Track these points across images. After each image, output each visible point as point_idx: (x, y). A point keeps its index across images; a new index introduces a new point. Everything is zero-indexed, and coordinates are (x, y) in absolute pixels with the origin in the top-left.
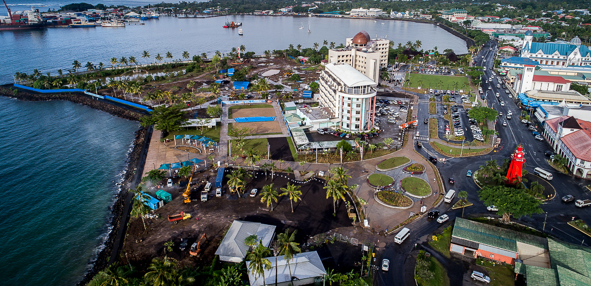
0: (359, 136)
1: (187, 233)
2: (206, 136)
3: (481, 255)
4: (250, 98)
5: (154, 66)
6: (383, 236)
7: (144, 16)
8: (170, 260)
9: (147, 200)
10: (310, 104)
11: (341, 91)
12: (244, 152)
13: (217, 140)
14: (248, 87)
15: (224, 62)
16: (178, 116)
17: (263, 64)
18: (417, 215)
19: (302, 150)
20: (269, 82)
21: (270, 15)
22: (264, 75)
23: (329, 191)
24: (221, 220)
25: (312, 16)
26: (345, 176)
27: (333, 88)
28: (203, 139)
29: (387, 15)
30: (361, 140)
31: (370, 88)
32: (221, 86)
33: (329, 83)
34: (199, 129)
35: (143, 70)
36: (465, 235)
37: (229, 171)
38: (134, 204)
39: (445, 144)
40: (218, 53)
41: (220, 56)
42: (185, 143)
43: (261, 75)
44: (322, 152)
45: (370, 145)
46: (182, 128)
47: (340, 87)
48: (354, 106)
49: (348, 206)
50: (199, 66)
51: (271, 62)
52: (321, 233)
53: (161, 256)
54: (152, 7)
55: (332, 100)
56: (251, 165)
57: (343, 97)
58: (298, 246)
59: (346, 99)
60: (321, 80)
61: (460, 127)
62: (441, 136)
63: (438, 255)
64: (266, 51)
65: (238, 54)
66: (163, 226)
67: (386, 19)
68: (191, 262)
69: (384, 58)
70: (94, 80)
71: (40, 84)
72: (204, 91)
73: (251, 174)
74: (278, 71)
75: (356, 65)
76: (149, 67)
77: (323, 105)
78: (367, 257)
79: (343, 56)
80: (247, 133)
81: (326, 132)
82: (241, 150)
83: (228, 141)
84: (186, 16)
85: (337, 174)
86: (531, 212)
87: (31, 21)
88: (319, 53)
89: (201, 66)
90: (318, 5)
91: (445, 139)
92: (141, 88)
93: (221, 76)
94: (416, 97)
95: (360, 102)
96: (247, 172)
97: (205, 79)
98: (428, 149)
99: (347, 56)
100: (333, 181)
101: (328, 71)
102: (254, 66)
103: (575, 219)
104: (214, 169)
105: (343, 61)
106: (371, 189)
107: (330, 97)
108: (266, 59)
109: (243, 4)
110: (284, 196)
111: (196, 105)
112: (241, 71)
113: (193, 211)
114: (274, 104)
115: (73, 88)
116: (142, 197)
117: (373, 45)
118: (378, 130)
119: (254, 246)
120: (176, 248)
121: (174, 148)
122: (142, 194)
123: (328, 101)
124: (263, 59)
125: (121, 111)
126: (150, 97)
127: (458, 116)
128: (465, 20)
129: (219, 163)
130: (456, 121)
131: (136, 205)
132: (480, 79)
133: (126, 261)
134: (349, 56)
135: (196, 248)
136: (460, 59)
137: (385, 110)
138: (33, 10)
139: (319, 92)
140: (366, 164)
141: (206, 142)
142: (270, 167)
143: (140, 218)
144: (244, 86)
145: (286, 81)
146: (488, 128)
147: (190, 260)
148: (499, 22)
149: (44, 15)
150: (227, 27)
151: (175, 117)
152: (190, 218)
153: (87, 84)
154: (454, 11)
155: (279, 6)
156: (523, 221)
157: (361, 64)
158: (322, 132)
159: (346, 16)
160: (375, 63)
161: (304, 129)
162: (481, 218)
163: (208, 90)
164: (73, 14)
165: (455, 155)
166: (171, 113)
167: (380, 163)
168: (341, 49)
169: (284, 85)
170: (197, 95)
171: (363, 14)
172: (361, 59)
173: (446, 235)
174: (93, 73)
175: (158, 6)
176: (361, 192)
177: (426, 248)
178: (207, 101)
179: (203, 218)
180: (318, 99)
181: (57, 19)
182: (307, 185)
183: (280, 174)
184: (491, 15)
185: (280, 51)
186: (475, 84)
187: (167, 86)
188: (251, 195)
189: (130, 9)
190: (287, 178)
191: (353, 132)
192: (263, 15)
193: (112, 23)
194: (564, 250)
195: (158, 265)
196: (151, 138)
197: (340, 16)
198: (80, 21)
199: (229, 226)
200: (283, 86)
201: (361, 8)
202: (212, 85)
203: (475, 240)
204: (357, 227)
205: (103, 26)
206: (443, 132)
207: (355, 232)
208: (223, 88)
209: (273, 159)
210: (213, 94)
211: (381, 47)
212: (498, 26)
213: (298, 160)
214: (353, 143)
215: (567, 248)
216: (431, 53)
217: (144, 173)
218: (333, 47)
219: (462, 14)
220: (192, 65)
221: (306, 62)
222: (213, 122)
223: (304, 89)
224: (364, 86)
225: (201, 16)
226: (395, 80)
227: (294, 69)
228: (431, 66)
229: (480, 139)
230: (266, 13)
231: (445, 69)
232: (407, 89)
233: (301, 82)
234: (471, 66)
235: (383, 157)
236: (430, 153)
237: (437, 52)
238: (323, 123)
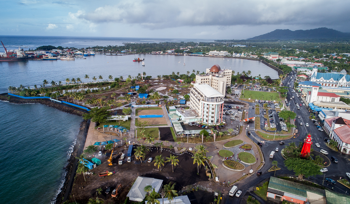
0: (213, 127)
1: (110, 183)
2: (122, 126)
3: (285, 199)
4: (148, 103)
5: (91, 84)
6: (227, 187)
7: (86, 54)
8: (99, 200)
9: (87, 164)
10: (184, 107)
11: (203, 100)
12: (145, 135)
13: (128, 128)
14: (147, 97)
15: (133, 82)
16: (105, 114)
17: (156, 84)
18: (247, 174)
19: (179, 135)
20: (160, 94)
21: (161, 54)
22: (157, 90)
23: (195, 160)
24: (130, 176)
25: (186, 55)
26: (204, 151)
27: (198, 98)
28: (120, 127)
29: (231, 55)
30: (214, 129)
31: (220, 98)
32: (131, 96)
33: (195, 95)
34: (118, 121)
35: (85, 86)
36: (276, 187)
37: (136, 147)
38: (79, 166)
39: (265, 132)
40: (130, 76)
41: (131, 78)
42: (109, 130)
43: (155, 90)
44: (191, 137)
45: (220, 133)
46: (108, 121)
47: (202, 98)
48: (211, 109)
49: (206, 169)
50: (119, 84)
51: (161, 82)
52: (190, 184)
53: (95, 197)
54: (91, 48)
56: (149, 144)
57: (204, 104)
58: (176, 192)
59: (206, 105)
60: (191, 93)
61: (274, 122)
62: (262, 127)
63: (259, 199)
64: (158, 76)
65: (141, 77)
66: (96, 179)
67: (230, 58)
68: (112, 201)
69: (228, 81)
70: (56, 92)
71: (24, 93)
72: (121, 99)
73: (148, 149)
74: (166, 88)
75: (212, 84)
76: (88, 84)
77: (192, 108)
78: (217, 199)
79: (204, 79)
80: (146, 124)
81: (193, 124)
82: (143, 134)
83: (135, 129)
84: (111, 54)
85: (200, 150)
86: (315, 174)
87: (19, 56)
88: (190, 77)
89: (120, 84)
90: (189, 48)
91: (265, 130)
92: (84, 97)
93: (131, 90)
94: (248, 104)
95: (214, 107)
96: (146, 147)
97: (122, 92)
98: (254, 135)
99: (207, 79)
100: (198, 154)
101: (195, 88)
102: (151, 84)
103: (342, 179)
104: (126, 145)
105: (204, 82)
106: (220, 159)
107: (196, 104)
108: (158, 80)
109: (145, 47)
110: (168, 162)
111: (116, 107)
112: (143, 88)
113: (114, 170)
114: (163, 107)
115: (43, 96)
116: (83, 162)
117: (222, 73)
118: (225, 124)
119: (150, 192)
120: (103, 192)
121: (103, 132)
122: (83, 160)
123: (195, 106)
124: (157, 80)
125: (72, 110)
126: (89, 102)
127: (272, 116)
128: (277, 59)
129: (129, 142)
130: (271, 119)
131: (80, 166)
132: (286, 94)
133: (74, 200)
134: (208, 79)
135: (115, 193)
136: (274, 82)
137: (229, 112)
138: (20, 49)
139: (189, 101)
140: (217, 144)
141: (122, 130)
142: (160, 145)
143: (82, 174)
144: (145, 96)
145: (170, 94)
146: (290, 123)
147: (112, 200)
148: (298, 60)
149: (26, 52)
150: (136, 61)
151: (104, 114)
152: (112, 175)
153: (51, 94)
154: (270, 53)
155: (166, 49)
156: (311, 179)
157: (215, 84)
158: (191, 124)
159: (206, 55)
160: (223, 84)
161: (180, 123)
162: (285, 177)
163: (124, 98)
164: (43, 52)
165: (271, 139)
166: (102, 112)
167: (225, 143)
168: (203, 75)
170: (117, 101)
171: (216, 54)
172: (215, 81)
173: (264, 187)
174: (55, 88)
175: (94, 48)
176: (214, 161)
177: (252, 194)
178: (123, 105)
179: (120, 175)
180: (189, 105)
181: (34, 55)
182: (182, 156)
183: (166, 149)
184: (293, 56)
185: (166, 76)
186: (283, 97)
187: (99, 95)
188: (148, 162)
189: (78, 49)
190: (170, 151)
191: (209, 125)
192: (157, 54)
193: (67, 58)
194: (335, 197)
195: (93, 202)
196: (89, 127)
197: (203, 55)
198: (47, 57)
199: (135, 180)
200: (168, 97)
201: (215, 51)
202: (126, 96)
203: (282, 190)
204: (211, 181)
205: (62, 60)
206: (264, 125)
207: (210, 185)
208: (132, 98)
209: (162, 140)
210: (127, 101)
211: (227, 74)
212: (297, 62)
213: (176, 141)
214: (210, 131)
215: (337, 196)
216: (257, 78)
217: (85, 147)
218: (198, 74)
219: (276, 55)
220: (114, 84)
221: (182, 83)
222: (126, 118)
223: (181, 99)
224: (217, 97)
225: (120, 54)
226: (235, 94)
227: (175, 86)
228: (257, 86)
229: (285, 130)
230: (158, 53)
231: (265, 88)
232: (242, 99)
233: (179, 94)
234: (280, 86)
235: (228, 140)
236: (255, 138)
237: (260, 78)
238: (192, 119)
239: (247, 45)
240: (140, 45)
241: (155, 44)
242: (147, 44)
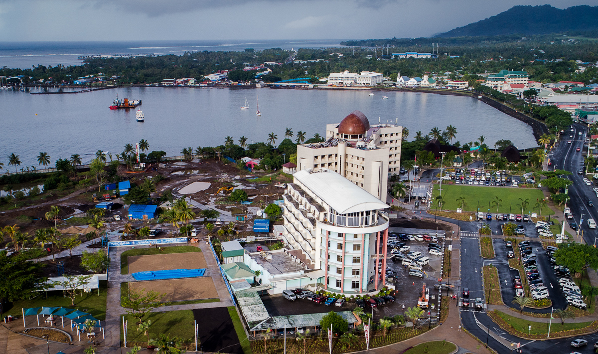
0: (359, 303)
2: (81, 309)
4: (159, 234)
10: (267, 244)
11: (325, 222)
13: (100, 316)
14: (155, 214)
15: (111, 170)
16: (27, 273)
17: (180, 173)
19: (257, 332)
20: (194, 204)
21: (190, 86)
22: (184, 191)
25: (263, 87)
27: (309, 215)
28: (75, 314)
29: (391, 83)
30: (364, 311)
31: (376, 214)
32: (108, 214)
33: (301, 207)
34: (67, 294)
39: (516, 314)
40: (100, 154)
41: (104, 159)
42: (42, 322)
44: (294, 335)
45: (381, 321)
46: (36, 294)
47: (322, 214)
48: (349, 248)
50: (68, 178)
51: (195, 169)
55: (309, 237)
57: (329, 233)
59: (334, 236)
60: (286, 201)
61: (541, 282)
62: (509, 298)
64: (185, 149)
65: (135, 155)
67: (390, 90)
69: (393, 159)
72: (77, 223)
74: (209, 184)
75: (346, 172)
77: (290, 246)
79: (323, 157)
80: (156, 300)
81: (299, 296)
83: (121, 316)
84: (45, 90)
88: (279, 151)
89: (71, 179)
90: (271, 67)
91: (517, 306)
93: (107, 196)
94: (455, 228)
95: (359, 241)
97: (79, 200)
98: (489, 327)
99: (330, 156)
101: (299, 183)
102: (164, 176)
105: (323, 165)
107: (304, 231)
108: (185, 164)
109: (143, 68)
111: (63, 249)
112: (143, 187)
114: (202, 245)
117: (374, 135)
118: (393, 291)
121: (21, 332)
123: (300, 239)
124: (180, 164)
127: (534, 261)
128: (526, 89)
130: (532, 272)
132: (566, 192)
134: (334, 156)
136: (525, 158)
137: (402, 253)
139: (282, 223)
141: (81, 321)
144: (147, 213)
145: (222, 203)
146: (590, 282)
148: (584, 91)
150: (117, 107)
151: (24, 274)
154: (505, 73)
155: (205, 71)
157: (355, 170)
158: (292, 296)
159: (320, 86)
160: (381, 169)
161: (259, 292)
163: (84, 221)
165: (538, 336)
166: (17, 267)
167: (400, 353)
168: (319, 144)
169: (219, 210)
170: (65, 231)
171: (349, 82)
172: (355, 161)
178: (83, 242)
180: (281, 234)
184: (569, 79)
185: (209, 149)
186: (556, 201)
187: (11, 215)
191: (348, 296)
192: (178, 86)
197: (311, 86)
200: (217, 213)
201: (346, 72)
202: (91, 213)
206: (511, 291)
208: (110, 218)
209: (205, 351)
210: (93, 229)
211: (389, 138)
212: (583, 98)
213: (250, 350)
214: (352, 318)
216: (473, 148)
218: (303, 140)
219: (520, 79)
220: (55, 177)
221: (256, 168)
222: (93, 282)
223: (255, 217)
224: (367, 212)
225: (71, 90)
226: (414, 198)
227: (236, 180)
228: (476, 170)
229: (579, 304)
230: (182, 83)
231: (501, 175)
232: (438, 212)
233: (249, 203)
234: (545, 169)
235: (407, 342)
236: (492, 334)
237: (484, 146)
238: (293, 278)
239: (435, 53)
240: (130, 61)
241: (171, 57)
242: (150, 58)
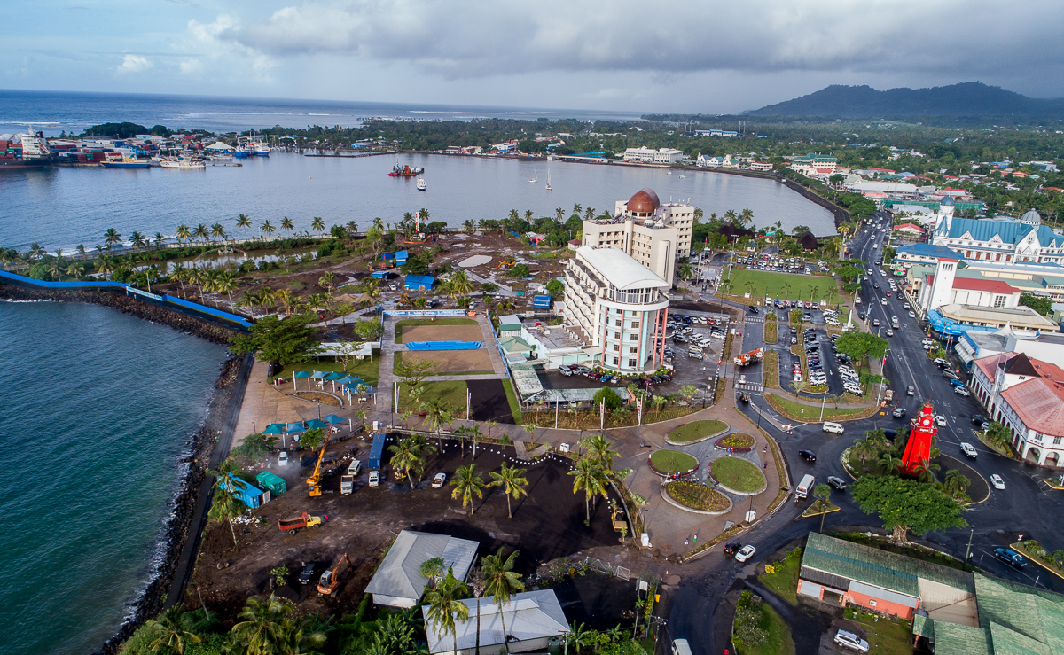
0: (635, 381)
1: (313, 551)
2: (353, 375)
3: (852, 601)
4: (435, 306)
5: (258, 243)
6: (676, 564)
7: (242, 150)
8: (281, 601)
9: (240, 490)
10: (546, 320)
11: (604, 298)
12: (423, 404)
13: (373, 382)
14: (433, 285)
15: (389, 240)
16: (301, 336)
17: (460, 245)
18: (739, 526)
19: (530, 404)
20: (472, 277)
21: (476, 156)
22: (463, 264)
23: (579, 480)
24: (377, 530)
25: (554, 159)
26: (608, 452)
27: (590, 291)
28: (347, 379)
29: (691, 162)
30: (639, 388)
31: (657, 293)
32: (383, 283)
33: (582, 282)
34: (340, 360)
35: (237, 250)
36: (825, 565)
37: (395, 439)
38: (216, 497)
39: (792, 398)
40: (378, 222)
41: (382, 227)
42: (313, 386)
43: (456, 265)
44: (567, 409)
45: (655, 397)
46: (308, 358)
47: (602, 289)
48: (628, 325)
49: (612, 509)
50: (343, 245)
51: (476, 242)
52: (563, 556)
53: (265, 594)
54: (257, 134)
55: (588, 313)
56: (436, 429)
57: (608, 309)
58: (519, 579)
59: (613, 313)
60: (568, 276)
61: (821, 368)
62: (786, 383)
63: (776, 601)
64: (467, 221)
65: (415, 225)
66: (268, 539)
67: (689, 169)
68: (319, 606)
69: (683, 240)
70: (146, 267)
71: (43, 270)
72: (351, 291)
73: (434, 445)
74: (490, 258)
75: (632, 250)
76: (248, 244)
77: (569, 323)
78: (646, 601)
79: (609, 234)
80: (429, 369)
81: (575, 372)
82: (417, 400)
83: (394, 384)
84: (321, 152)
85: (593, 449)
86: (945, 525)
87: (28, 153)
88: (565, 228)
89: (346, 246)
90: (564, 139)
91: (792, 390)
92: (232, 283)
93: (383, 265)
94: (741, 313)
95: (638, 318)
96: (427, 441)
97: (354, 268)
98: (760, 407)
99: (616, 233)
100: (587, 461)
101: (581, 259)
102: (444, 248)
103: (1024, 539)
104: (366, 434)
105: (609, 242)
106: (656, 477)
107: (584, 307)
108: (466, 236)
109: (427, 133)
110: (495, 487)
111: (336, 316)
112: (420, 257)
113: (325, 512)
114: (480, 319)
115: (105, 280)
116: (231, 484)
117: (664, 214)
118: (671, 371)
119: (438, 580)
120: (292, 580)
121: (292, 394)
122: (230, 478)
123: (580, 315)
124: (462, 236)
125: (195, 323)
126: (249, 299)
127: (817, 348)
128: (833, 174)
129: (375, 423)
130: (813, 358)
131: (220, 498)
132: (859, 281)
133: (198, 603)
134: (620, 234)
135: (330, 581)
136: (822, 245)
137: (684, 334)
138: (32, 133)
139: (563, 299)
140: (646, 431)
141: (352, 386)
142: (470, 434)
143: (226, 523)
144: (424, 284)
145: (503, 277)
146: (870, 371)
147: (319, 602)
148: (894, 180)
149: (53, 143)
150: (397, 174)
151: (296, 337)
152: (320, 525)
153: (131, 273)
154: (812, 157)
155: (493, 140)
156: (931, 540)
157: (641, 248)
158: (568, 371)
159: (615, 161)
160: (668, 248)
161: (534, 366)
162: (854, 534)
163: (359, 290)
164: (107, 143)
165: (810, 420)
166: (289, 330)
167: (671, 430)
168: (605, 220)
169: (499, 285)
170: (338, 298)
171: (647, 158)
172: (642, 240)
173: (790, 564)
174: (144, 253)
175: (267, 132)
176: (637, 483)
177: (753, 587)
178: (357, 310)
179: (345, 525)
180: (561, 311)
181: (76, 151)
182: (539, 468)
183: (489, 446)
184: (880, 166)
185: (493, 221)
186: (849, 290)
187: (283, 280)
188: (433, 485)
189: (216, 137)
190: (501, 454)
191: (624, 373)
192: (463, 155)
193: (182, 162)
194: (1003, 594)
195: (258, 610)
196: (249, 377)
197: (606, 161)
198: (120, 157)
199: (391, 541)
200: (496, 286)
201: (644, 147)
202: (366, 281)
203: (843, 573)
204: (628, 546)
205: (164, 167)
206: (789, 376)
207: (625, 556)
208: (386, 288)
209: (477, 420)
210: (368, 298)
211: (680, 218)
212: (892, 186)
213: (522, 421)
214: (625, 394)
215: (1009, 591)
216: (770, 233)
217: (235, 440)
218: (591, 217)
219: (828, 164)
220: (329, 244)
221: (541, 243)
222: (366, 349)
223: (536, 292)
224: (647, 289)
225: (348, 154)
226: (703, 281)
227: (519, 255)
228: (770, 256)
229: (855, 391)
230: (468, 151)
231: (795, 262)
232: (724, 296)
233: (531, 279)
234: (842, 257)
235: (679, 420)
236: (765, 415)
237: (781, 231)
238: (570, 354)
239: (742, 131)
240: (412, 125)
241: (458, 123)
242: (434, 123)
